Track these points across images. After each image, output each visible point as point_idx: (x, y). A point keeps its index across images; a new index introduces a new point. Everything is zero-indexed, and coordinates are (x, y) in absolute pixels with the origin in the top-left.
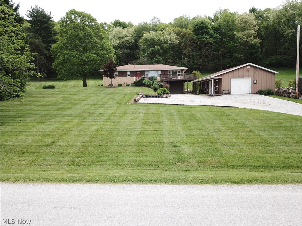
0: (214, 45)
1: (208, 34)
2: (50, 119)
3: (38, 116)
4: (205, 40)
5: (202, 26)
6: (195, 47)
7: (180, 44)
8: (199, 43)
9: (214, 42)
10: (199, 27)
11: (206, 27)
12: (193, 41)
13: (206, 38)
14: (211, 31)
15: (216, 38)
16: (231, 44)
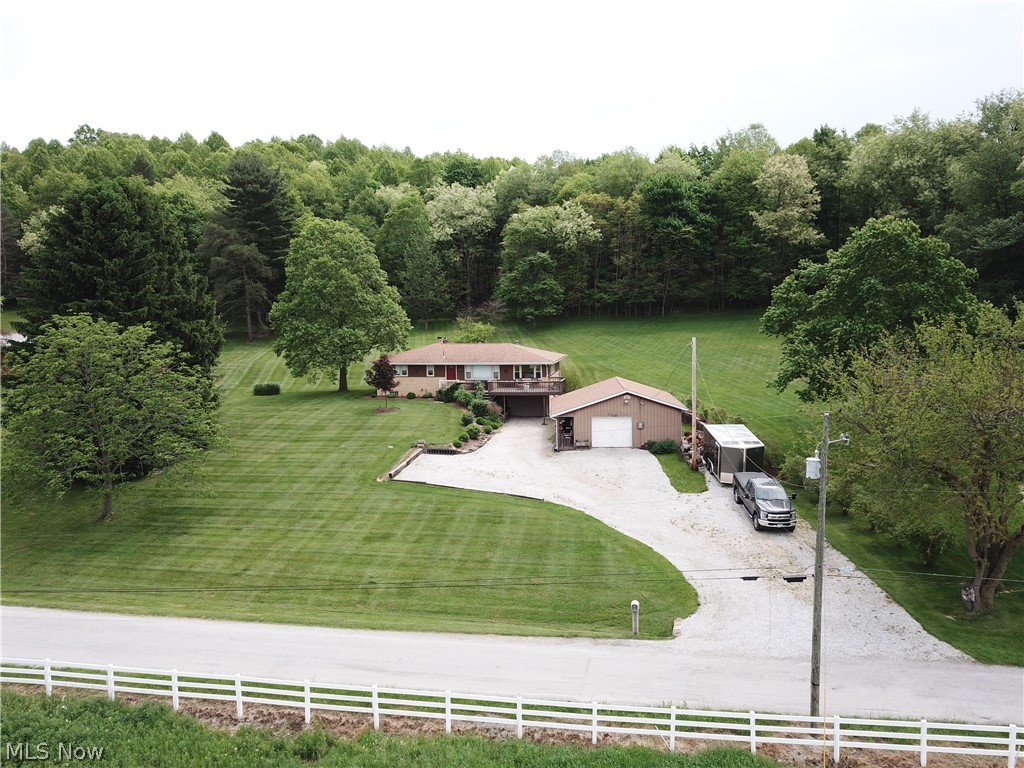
0: (696, 246)
1: (683, 213)
2: (247, 522)
3: (233, 512)
4: (670, 233)
5: (664, 193)
6: (645, 251)
7: (606, 241)
8: (655, 239)
9: (697, 236)
10: (659, 194)
11: (678, 196)
12: (640, 233)
13: (675, 228)
14: (690, 205)
15: (703, 225)
16: (743, 240)
